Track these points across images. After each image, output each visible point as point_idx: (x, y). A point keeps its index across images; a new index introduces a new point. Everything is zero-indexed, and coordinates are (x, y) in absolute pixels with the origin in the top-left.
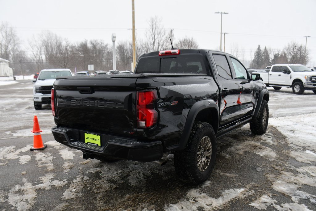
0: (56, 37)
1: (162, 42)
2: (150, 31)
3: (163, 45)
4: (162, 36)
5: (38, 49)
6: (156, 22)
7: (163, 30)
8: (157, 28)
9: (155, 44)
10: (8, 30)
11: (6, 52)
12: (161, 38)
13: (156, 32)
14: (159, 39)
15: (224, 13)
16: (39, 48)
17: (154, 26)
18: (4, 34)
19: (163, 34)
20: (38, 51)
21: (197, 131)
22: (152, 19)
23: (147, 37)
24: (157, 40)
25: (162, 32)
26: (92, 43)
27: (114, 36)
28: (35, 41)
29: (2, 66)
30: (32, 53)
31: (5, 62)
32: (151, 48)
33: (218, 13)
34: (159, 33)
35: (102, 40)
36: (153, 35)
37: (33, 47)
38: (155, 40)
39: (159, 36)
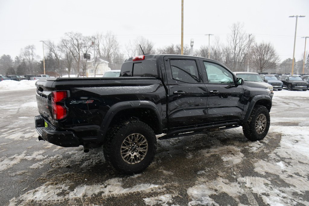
0: (148, 41)
1: (243, 46)
2: (232, 36)
3: (244, 49)
4: (243, 41)
5: (133, 53)
6: (238, 28)
7: (245, 35)
8: (239, 33)
9: (236, 49)
10: (111, 37)
11: (108, 55)
12: (242, 44)
13: (238, 37)
14: (241, 43)
15: (301, 17)
16: (134, 51)
17: (236, 32)
18: (108, 41)
19: (244, 39)
20: (133, 54)
21: (121, 127)
22: (234, 25)
23: (228, 42)
24: (238, 45)
25: (243, 38)
26: (177, 47)
27: (192, 41)
28: (131, 46)
29: (103, 66)
30: (128, 56)
31: (105, 63)
32: (232, 52)
33: (293, 17)
34: (241, 38)
35: (186, 45)
36: (235, 40)
37: (129, 50)
38: (236, 45)
39: (241, 41)
